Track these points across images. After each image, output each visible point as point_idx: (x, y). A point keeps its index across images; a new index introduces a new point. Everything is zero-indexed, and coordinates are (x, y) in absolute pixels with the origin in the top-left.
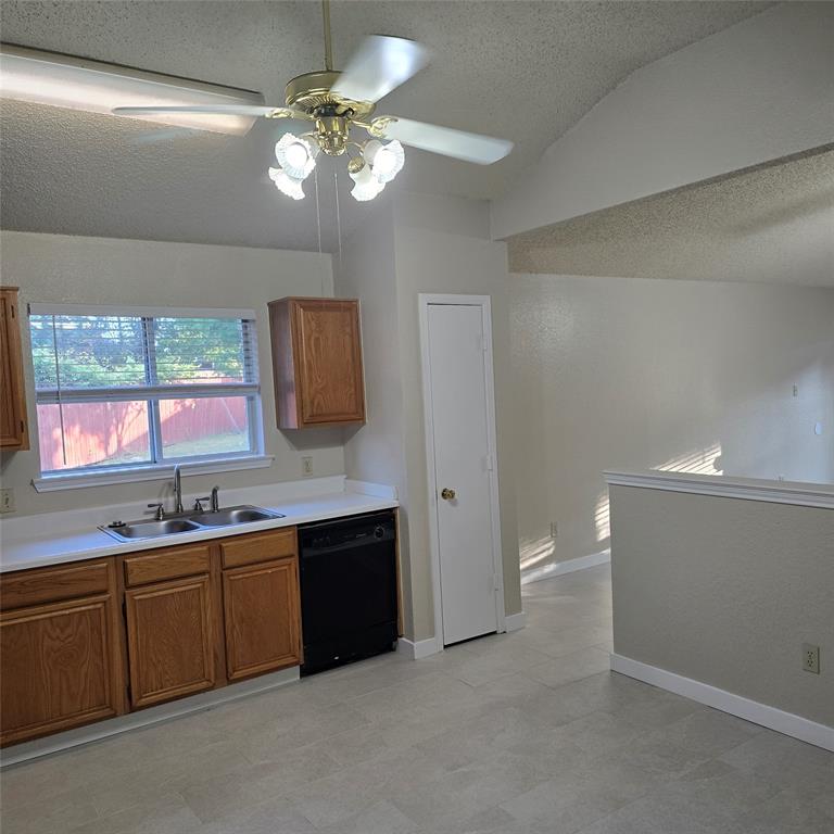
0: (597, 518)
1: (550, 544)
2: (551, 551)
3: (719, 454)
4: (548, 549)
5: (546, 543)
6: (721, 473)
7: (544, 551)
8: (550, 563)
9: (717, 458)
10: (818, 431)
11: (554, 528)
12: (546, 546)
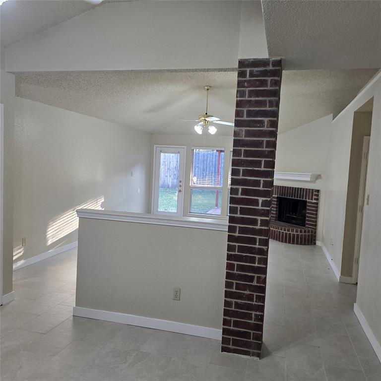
0: (48, 234)
1: (22, 249)
2: (21, 254)
3: (103, 200)
4: (20, 252)
5: (20, 249)
6: (103, 209)
7: (18, 254)
8: (21, 260)
9: (102, 203)
10: (139, 191)
11: (24, 241)
12: (19, 251)
